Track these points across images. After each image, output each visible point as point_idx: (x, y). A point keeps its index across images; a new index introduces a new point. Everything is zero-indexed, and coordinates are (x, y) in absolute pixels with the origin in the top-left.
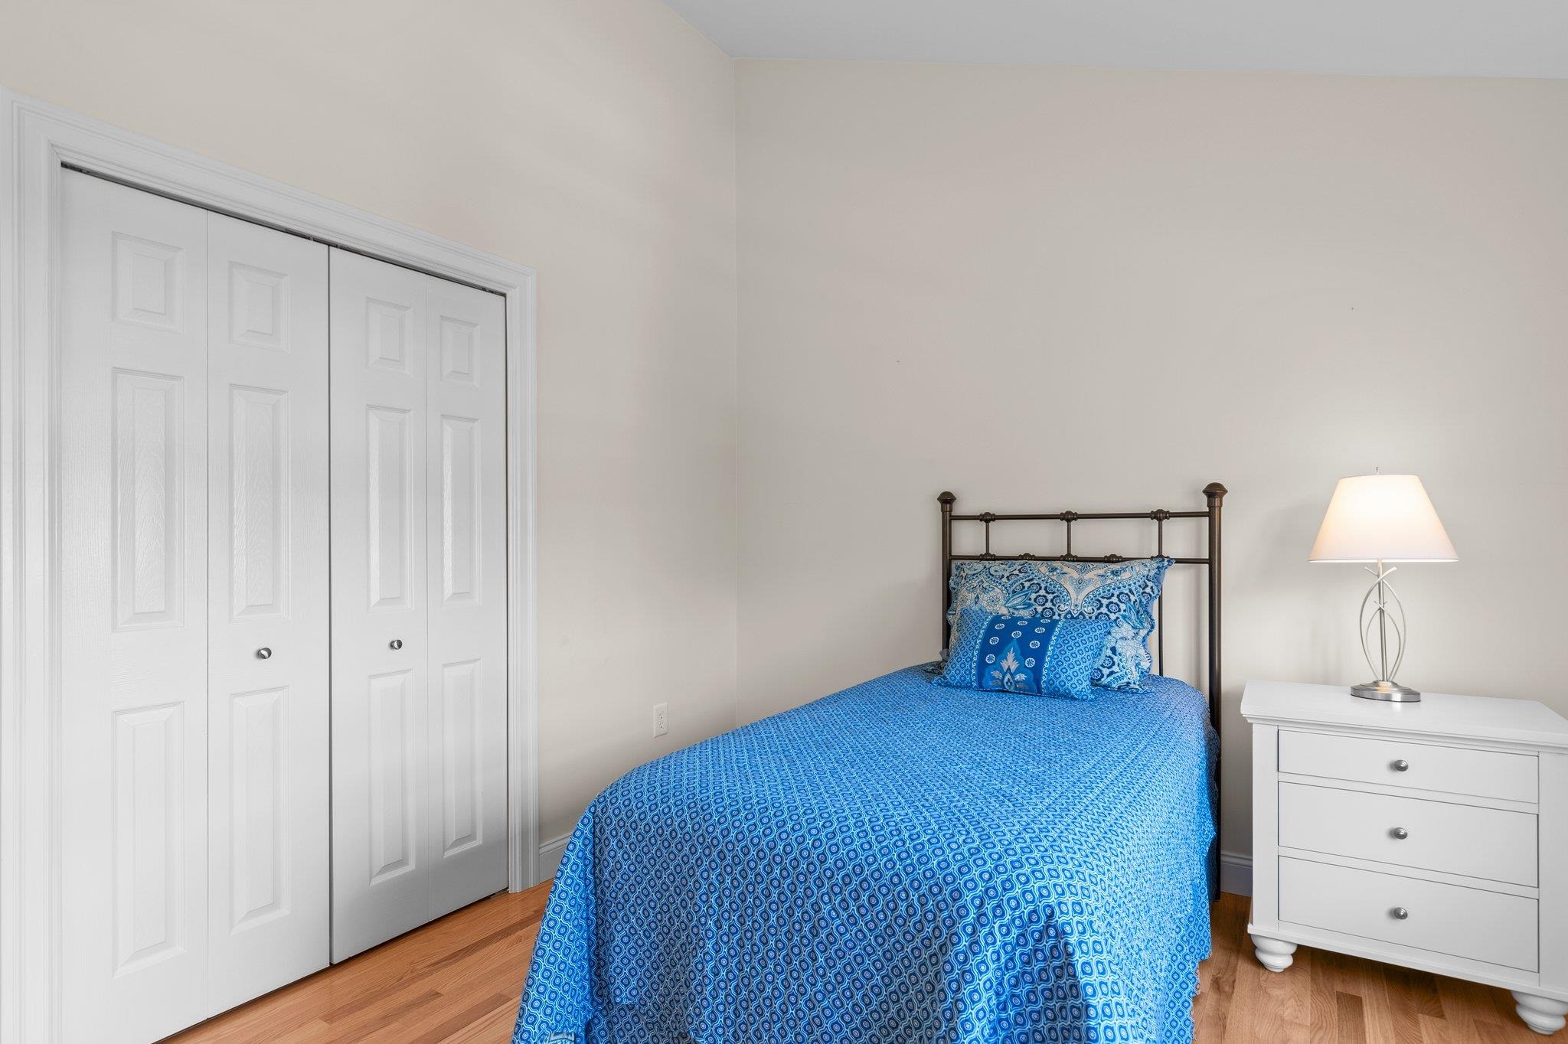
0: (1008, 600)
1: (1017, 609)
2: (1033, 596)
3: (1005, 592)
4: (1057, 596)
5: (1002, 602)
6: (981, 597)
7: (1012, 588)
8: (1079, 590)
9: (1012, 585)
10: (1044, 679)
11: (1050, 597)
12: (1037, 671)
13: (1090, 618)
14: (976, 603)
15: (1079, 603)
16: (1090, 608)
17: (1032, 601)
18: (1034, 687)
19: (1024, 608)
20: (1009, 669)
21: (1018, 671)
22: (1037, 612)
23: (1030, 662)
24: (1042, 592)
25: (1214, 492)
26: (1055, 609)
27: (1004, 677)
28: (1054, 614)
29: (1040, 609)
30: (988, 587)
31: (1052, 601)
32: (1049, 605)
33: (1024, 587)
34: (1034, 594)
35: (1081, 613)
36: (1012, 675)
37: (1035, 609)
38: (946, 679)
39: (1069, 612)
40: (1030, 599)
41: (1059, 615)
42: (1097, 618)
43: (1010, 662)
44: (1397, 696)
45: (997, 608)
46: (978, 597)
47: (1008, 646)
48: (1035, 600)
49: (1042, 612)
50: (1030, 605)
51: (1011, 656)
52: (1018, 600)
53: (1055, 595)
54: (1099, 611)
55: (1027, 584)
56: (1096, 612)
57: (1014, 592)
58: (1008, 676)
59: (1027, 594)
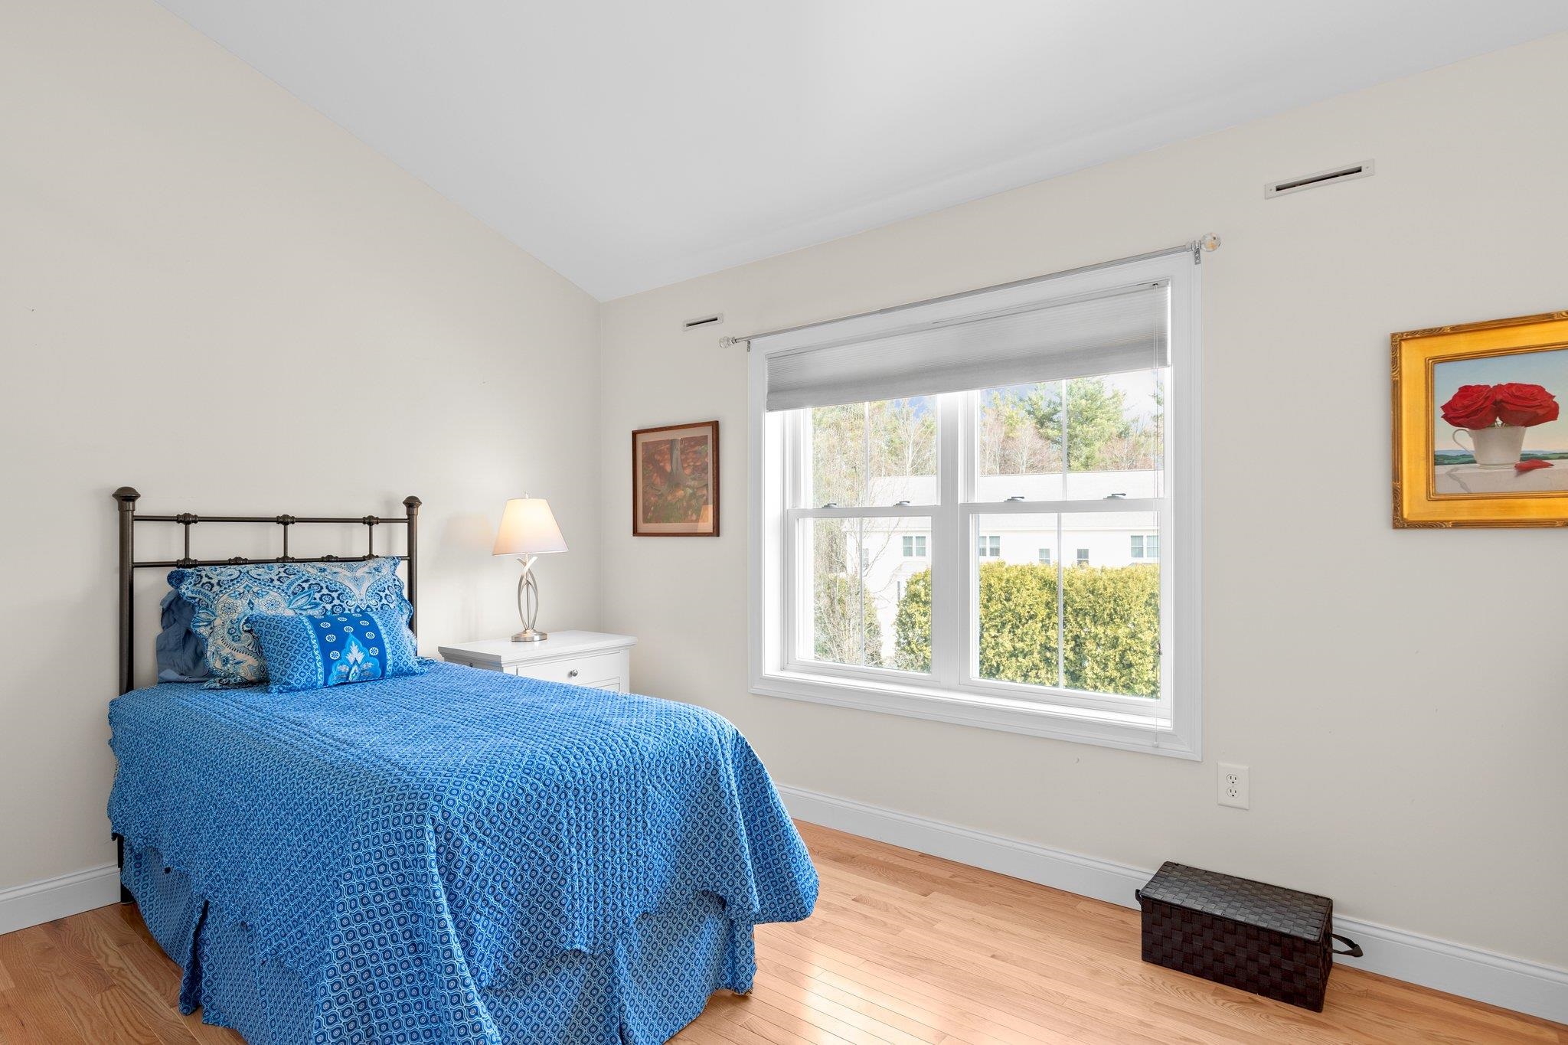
0: (291, 602)
1: (305, 609)
2: (318, 596)
3: (283, 595)
4: (342, 593)
5: (284, 604)
6: (256, 602)
7: (292, 588)
8: (358, 586)
9: (288, 588)
10: (390, 662)
11: (335, 595)
12: (382, 657)
13: (377, 609)
14: (252, 609)
15: (363, 597)
16: (374, 601)
17: (318, 601)
18: (380, 673)
19: (311, 608)
20: (356, 661)
21: (365, 660)
22: (327, 610)
23: (374, 651)
24: (325, 591)
25: (411, 504)
26: (344, 605)
27: (350, 669)
28: (344, 609)
29: (329, 607)
30: (260, 592)
31: (338, 598)
32: (336, 602)
33: (303, 588)
34: (316, 594)
35: (368, 606)
36: (359, 666)
37: (324, 607)
38: (289, 684)
39: (358, 607)
40: (315, 599)
41: (350, 610)
42: (382, 608)
43: (355, 653)
44: (537, 638)
45: (280, 611)
46: (250, 602)
47: (349, 640)
48: (321, 599)
49: (332, 609)
50: (317, 605)
51: (354, 649)
52: (302, 601)
53: (338, 592)
54: (382, 603)
55: (306, 585)
56: (380, 604)
57: (294, 594)
58: (355, 668)
59: (310, 595)
